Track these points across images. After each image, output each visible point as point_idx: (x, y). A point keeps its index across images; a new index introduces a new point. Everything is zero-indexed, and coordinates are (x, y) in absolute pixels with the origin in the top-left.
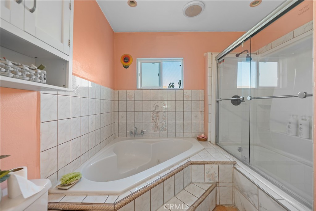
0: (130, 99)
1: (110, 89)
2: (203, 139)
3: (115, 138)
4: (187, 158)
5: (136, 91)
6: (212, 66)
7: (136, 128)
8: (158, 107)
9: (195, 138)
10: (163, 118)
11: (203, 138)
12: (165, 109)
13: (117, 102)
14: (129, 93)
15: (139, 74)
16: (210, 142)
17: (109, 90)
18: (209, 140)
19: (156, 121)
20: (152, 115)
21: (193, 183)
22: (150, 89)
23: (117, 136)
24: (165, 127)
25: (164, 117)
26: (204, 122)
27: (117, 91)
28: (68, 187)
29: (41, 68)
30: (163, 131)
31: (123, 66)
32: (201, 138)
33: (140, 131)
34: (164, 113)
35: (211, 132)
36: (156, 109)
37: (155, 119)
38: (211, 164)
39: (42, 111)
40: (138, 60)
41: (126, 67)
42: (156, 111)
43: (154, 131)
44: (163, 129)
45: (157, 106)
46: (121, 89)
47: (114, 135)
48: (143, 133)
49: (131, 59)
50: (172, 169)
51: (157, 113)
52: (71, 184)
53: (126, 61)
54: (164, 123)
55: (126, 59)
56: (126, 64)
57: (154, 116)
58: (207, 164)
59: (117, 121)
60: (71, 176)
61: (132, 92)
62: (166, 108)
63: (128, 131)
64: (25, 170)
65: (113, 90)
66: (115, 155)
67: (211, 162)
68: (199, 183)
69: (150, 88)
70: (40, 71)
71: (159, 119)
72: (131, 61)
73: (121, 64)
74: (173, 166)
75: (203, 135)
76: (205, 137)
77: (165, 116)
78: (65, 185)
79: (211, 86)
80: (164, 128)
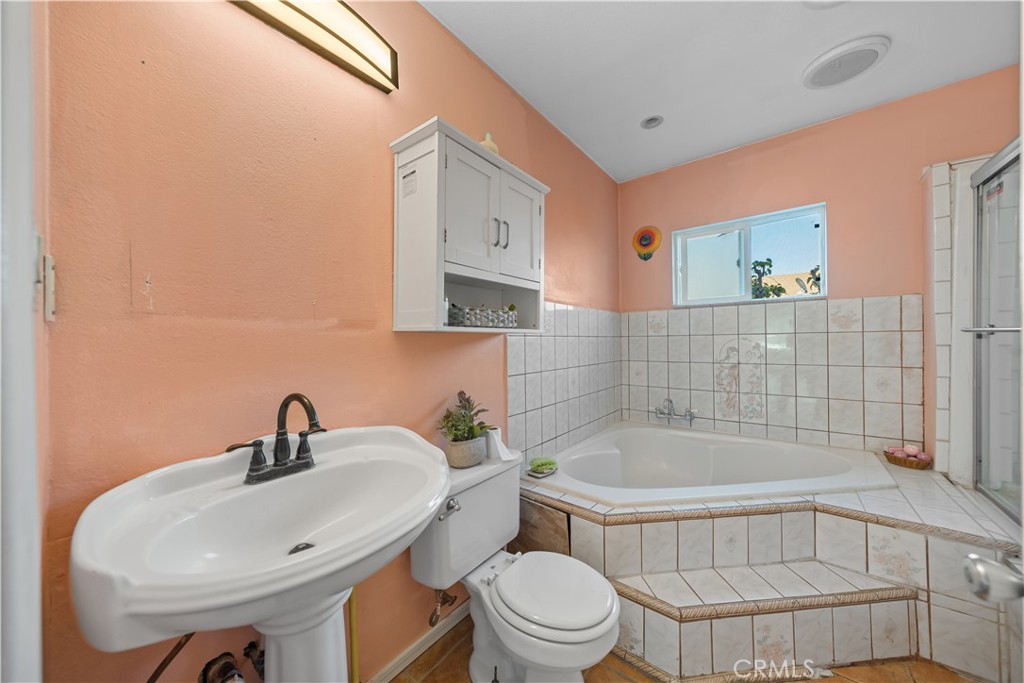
0: (655, 332)
1: (608, 313)
2: (912, 462)
3: (622, 420)
4: (808, 494)
5: (672, 311)
6: (952, 210)
7: (671, 402)
8: (736, 353)
9: (876, 454)
10: (751, 383)
11: (909, 456)
12: (759, 358)
13: (624, 340)
14: (654, 317)
15: (679, 268)
16: (946, 476)
17: (606, 314)
18: (939, 466)
19: (728, 389)
20: (716, 372)
21: (820, 562)
22: (711, 306)
23: (625, 416)
24: (759, 408)
25: (754, 379)
26: (923, 404)
27: (625, 316)
28: (540, 476)
29: (512, 308)
30: (751, 418)
31: (639, 255)
32: (899, 455)
33: (683, 412)
34: (756, 368)
35: (948, 441)
36: (728, 357)
37: (725, 382)
38: (893, 526)
39: (509, 360)
40: (675, 235)
41: (646, 257)
42: (730, 361)
43: (724, 416)
44: (750, 412)
45: (731, 348)
46: (634, 310)
47: (619, 413)
48: (691, 417)
49: (657, 237)
50: (745, 503)
51: (732, 367)
52: (542, 473)
53: (645, 243)
54: (757, 396)
55: (646, 239)
56: (644, 251)
57: (723, 374)
58: (877, 523)
59: (625, 381)
60: (544, 461)
61: (660, 316)
62: (762, 355)
63: (651, 409)
64: (499, 430)
65: (615, 314)
66: (618, 451)
67: (892, 522)
68: (846, 569)
69: (711, 303)
70: (511, 313)
71: (738, 385)
72: (656, 243)
73: (633, 251)
74: (750, 498)
75: (912, 449)
76: (923, 456)
77: (758, 378)
78: (537, 472)
79: (951, 281)
80: (755, 409)
